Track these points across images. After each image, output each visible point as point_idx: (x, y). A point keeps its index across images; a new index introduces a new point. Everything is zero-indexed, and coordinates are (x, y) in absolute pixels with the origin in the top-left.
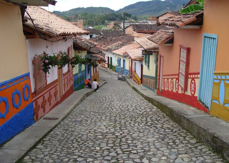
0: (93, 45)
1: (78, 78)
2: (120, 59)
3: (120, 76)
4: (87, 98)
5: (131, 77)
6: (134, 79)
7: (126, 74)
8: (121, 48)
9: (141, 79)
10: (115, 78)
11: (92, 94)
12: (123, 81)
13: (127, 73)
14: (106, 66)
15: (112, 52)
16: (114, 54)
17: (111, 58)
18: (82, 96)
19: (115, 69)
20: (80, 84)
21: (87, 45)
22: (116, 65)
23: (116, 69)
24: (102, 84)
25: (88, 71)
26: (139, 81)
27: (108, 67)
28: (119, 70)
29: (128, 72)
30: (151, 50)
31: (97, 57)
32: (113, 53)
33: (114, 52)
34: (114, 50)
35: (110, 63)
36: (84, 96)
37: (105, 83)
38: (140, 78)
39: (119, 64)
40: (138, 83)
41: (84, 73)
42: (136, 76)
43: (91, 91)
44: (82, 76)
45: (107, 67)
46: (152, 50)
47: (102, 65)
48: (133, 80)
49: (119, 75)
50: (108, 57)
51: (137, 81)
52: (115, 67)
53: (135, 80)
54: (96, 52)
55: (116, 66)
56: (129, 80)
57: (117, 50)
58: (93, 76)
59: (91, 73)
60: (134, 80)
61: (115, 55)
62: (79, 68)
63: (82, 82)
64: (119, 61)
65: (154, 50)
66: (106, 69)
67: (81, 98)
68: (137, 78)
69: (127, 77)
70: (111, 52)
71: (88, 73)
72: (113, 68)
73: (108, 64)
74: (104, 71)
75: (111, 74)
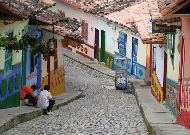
0: (41, 6)
1: (4, 81)
2: (126, 36)
3: (122, 81)
4: (20, 125)
5: (148, 84)
6: (152, 89)
7: (138, 75)
8: (128, 6)
9: (164, 89)
10: (110, 85)
11: (35, 117)
12: (128, 93)
13: (141, 73)
14: (91, 53)
15: (105, 16)
16: (109, 22)
17: (103, 32)
18: (9, 119)
19: (111, 62)
20: (7, 95)
21: (26, 6)
22: (115, 52)
23: (115, 63)
24: (70, 99)
25: (32, 66)
26: (160, 93)
27: (96, 56)
28: (123, 65)
29: (144, 71)
30: (164, 23)
31: (57, 33)
32: (108, 20)
33: (110, 17)
34: (112, 11)
35: (100, 46)
36: (13, 120)
37: (78, 97)
38: (162, 86)
39: (123, 50)
40: (158, 98)
41: (19, 71)
42: (156, 81)
43: (34, 112)
44: (15, 77)
45: (93, 57)
46: (167, 23)
47: (80, 50)
48: (150, 90)
49: (119, 78)
50: (96, 31)
51: (156, 94)
52: (111, 57)
53: (154, 90)
54: (51, 22)
55: (114, 54)
56: (142, 90)
57: (117, 13)
58: (47, 79)
59: (40, 72)
60: (152, 91)
61: (112, 26)
62: (6, 58)
63: (14, 91)
64: (122, 42)
65: (172, 22)
66: (89, 61)
67: (5, 123)
68: (158, 86)
69: (139, 83)
70: (102, 16)
71: (32, 71)
72: (108, 60)
73: (96, 48)
74: (84, 67)
75: (101, 75)
